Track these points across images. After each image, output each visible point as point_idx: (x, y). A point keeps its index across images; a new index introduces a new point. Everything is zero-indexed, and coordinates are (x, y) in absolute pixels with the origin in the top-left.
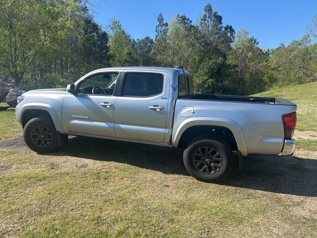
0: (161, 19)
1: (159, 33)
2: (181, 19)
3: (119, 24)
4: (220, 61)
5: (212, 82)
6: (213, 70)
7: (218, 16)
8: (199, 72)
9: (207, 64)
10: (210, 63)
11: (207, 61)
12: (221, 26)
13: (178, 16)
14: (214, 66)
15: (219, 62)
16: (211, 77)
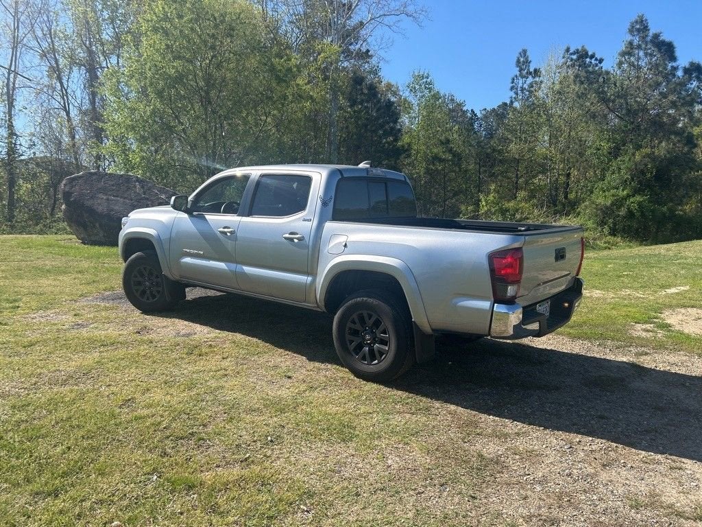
0: (523, 63)
1: (517, 94)
2: (574, 57)
3: (429, 80)
4: (663, 152)
5: (640, 204)
6: (643, 172)
7: (663, 42)
8: (608, 178)
9: (630, 159)
10: (638, 157)
11: (631, 151)
12: (674, 64)
13: (568, 50)
14: (646, 165)
15: (662, 154)
16: (636, 192)
